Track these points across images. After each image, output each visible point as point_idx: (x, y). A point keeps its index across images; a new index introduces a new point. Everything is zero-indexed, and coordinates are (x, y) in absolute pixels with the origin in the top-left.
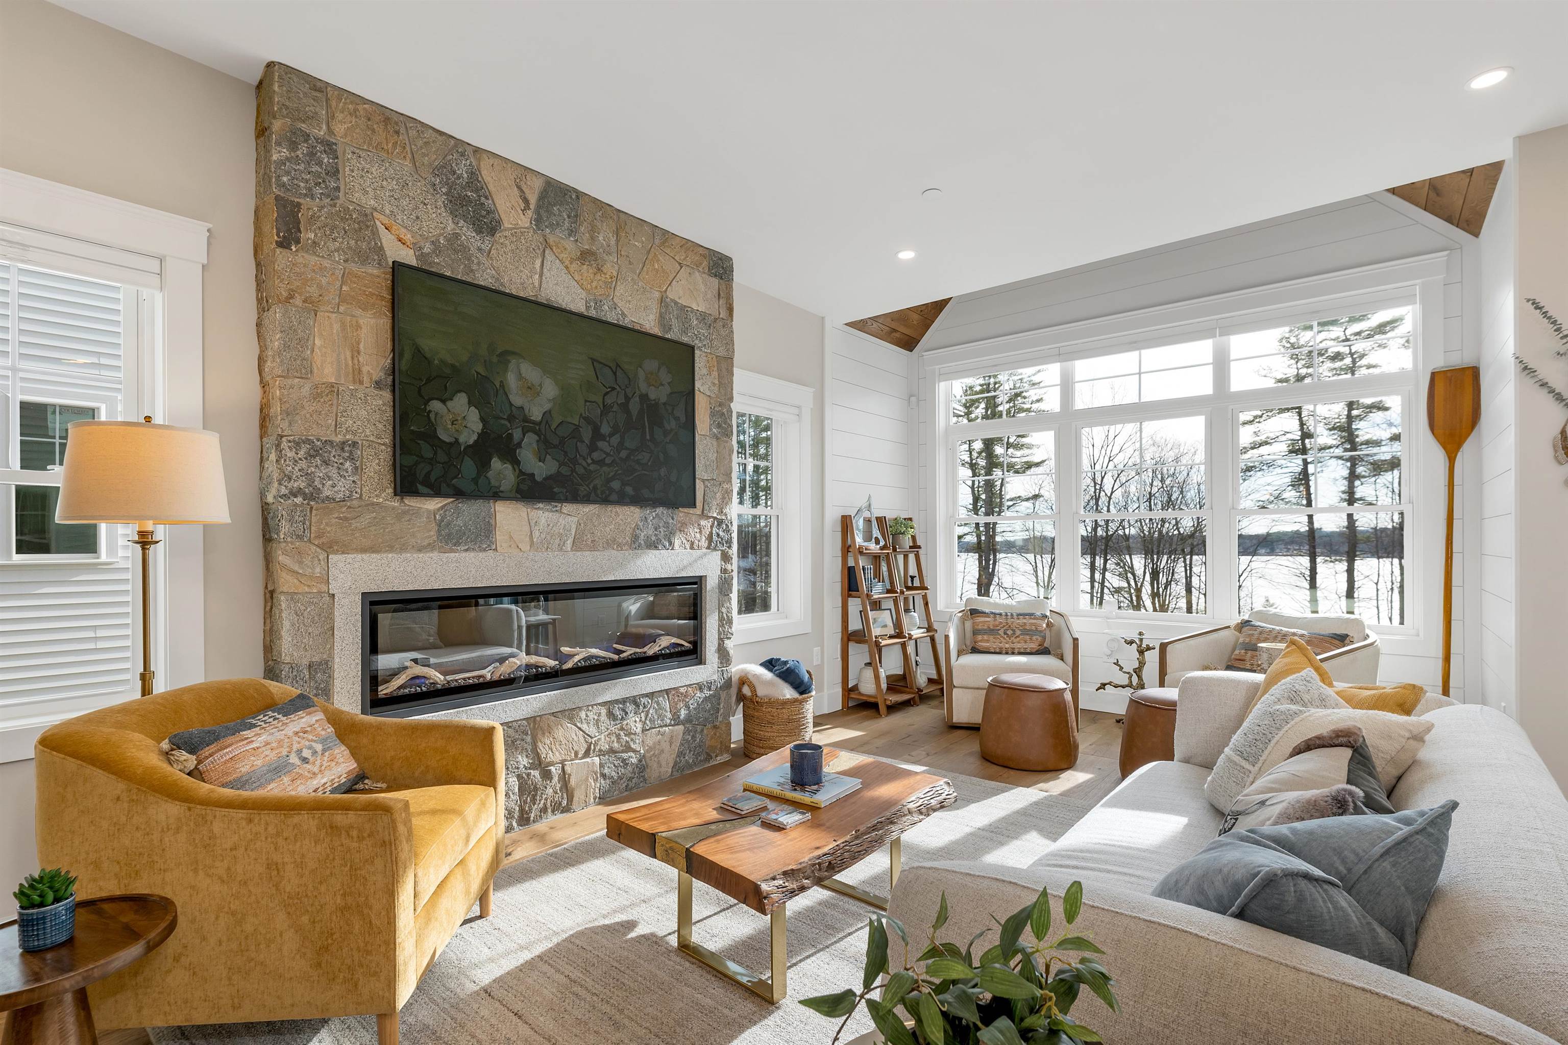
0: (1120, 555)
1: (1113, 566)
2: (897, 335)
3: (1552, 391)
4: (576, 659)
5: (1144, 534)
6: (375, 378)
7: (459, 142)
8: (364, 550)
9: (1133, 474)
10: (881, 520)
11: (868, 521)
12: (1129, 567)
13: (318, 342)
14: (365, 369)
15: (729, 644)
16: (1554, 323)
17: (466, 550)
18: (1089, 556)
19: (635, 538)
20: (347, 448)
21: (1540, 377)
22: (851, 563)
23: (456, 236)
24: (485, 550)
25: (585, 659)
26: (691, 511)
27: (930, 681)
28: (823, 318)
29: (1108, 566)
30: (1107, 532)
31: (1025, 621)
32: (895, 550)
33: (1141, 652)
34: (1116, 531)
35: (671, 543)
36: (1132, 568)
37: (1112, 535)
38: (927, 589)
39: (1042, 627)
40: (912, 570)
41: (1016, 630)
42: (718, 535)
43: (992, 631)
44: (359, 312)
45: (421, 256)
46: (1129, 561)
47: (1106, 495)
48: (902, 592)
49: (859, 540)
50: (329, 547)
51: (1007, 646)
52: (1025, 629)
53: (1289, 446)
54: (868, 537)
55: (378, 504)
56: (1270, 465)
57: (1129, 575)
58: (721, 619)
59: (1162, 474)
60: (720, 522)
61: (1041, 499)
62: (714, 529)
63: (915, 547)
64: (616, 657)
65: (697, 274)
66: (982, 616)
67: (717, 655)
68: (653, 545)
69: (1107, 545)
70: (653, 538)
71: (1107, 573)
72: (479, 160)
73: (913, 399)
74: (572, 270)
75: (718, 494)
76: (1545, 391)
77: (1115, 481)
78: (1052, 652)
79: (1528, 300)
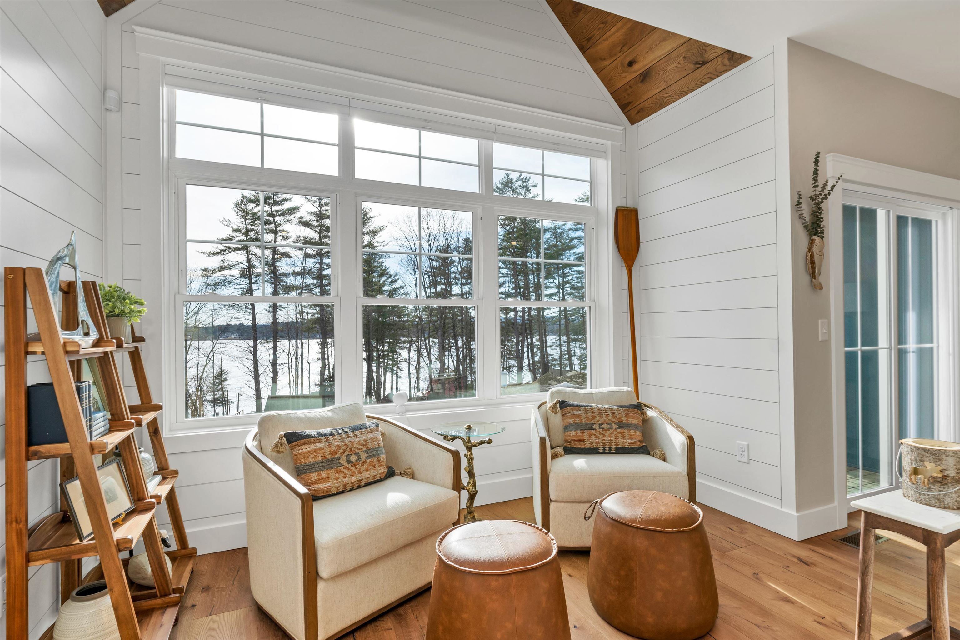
3: (804, 223)
11: (67, 286)
32: (120, 345)
33: (470, 448)
38: (158, 408)
63: (136, 339)
66: (311, 443)
76: (801, 222)
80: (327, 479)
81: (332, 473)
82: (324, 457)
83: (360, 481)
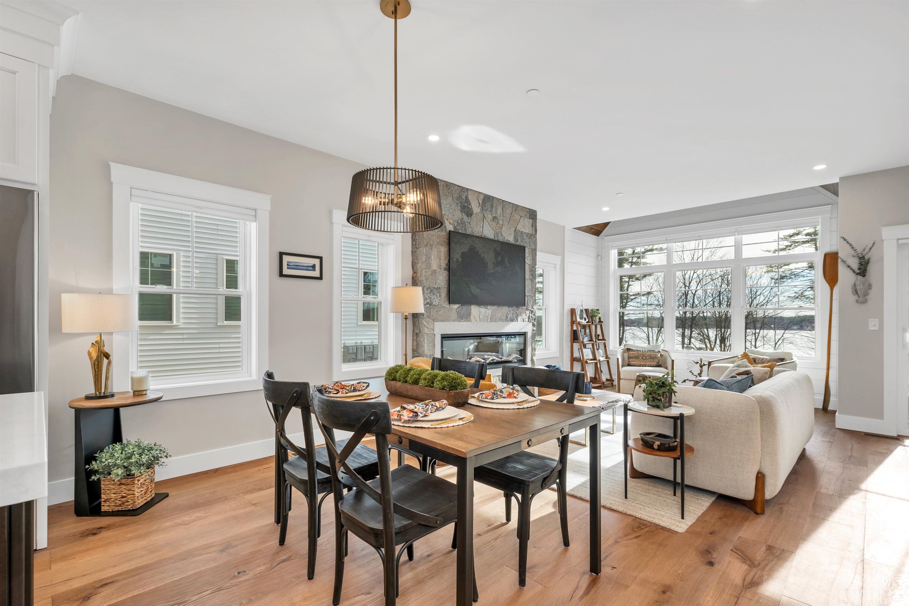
0: (701, 329)
1: (696, 335)
2: (593, 230)
3: (851, 269)
4: (490, 359)
5: (716, 316)
6: (444, 267)
7: (463, 188)
8: (441, 321)
9: (709, 280)
10: (586, 310)
11: (582, 311)
12: (706, 336)
13: (432, 257)
14: (442, 266)
15: (534, 358)
16: (851, 245)
17: (464, 321)
18: (681, 329)
19: (507, 317)
20: (438, 290)
21: (847, 264)
22: (575, 328)
23: (462, 219)
24: (468, 321)
25: (492, 360)
26: (524, 307)
27: (607, 380)
28: (564, 227)
29: (693, 335)
30: (692, 315)
31: (651, 353)
32: (592, 323)
33: (701, 367)
34: (699, 314)
35: (517, 320)
36: (708, 336)
37: (696, 316)
38: (605, 340)
39: (658, 355)
40: (599, 332)
41: (647, 357)
42: (531, 316)
43: (637, 357)
44: (441, 247)
45: (455, 227)
46: (706, 332)
47: (692, 292)
48: (596, 341)
49: (578, 320)
50: (435, 320)
51: (643, 363)
52: (651, 357)
53: (809, 264)
54: (581, 318)
55: (444, 306)
56: (796, 275)
57: (706, 341)
58: (532, 348)
59: (728, 281)
60: (532, 312)
61: (652, 295)
62: (530, 314)
63: (600, 321)
64: (500, 360)
65: (526, 219)
66: (632, 351)
67: (531, 362)
68: (512, 320)
69: (692, 323)
70: (512, 318)
71: (692, 339)
72: (468, 193)
73: (599, 257)
74: (490, 224)
75: (532, 301)
76: (849, 268)
77: (698, 285)
78: (662, 366)
79: (841, 237)
81: (636, 360)
82: (635, 356)
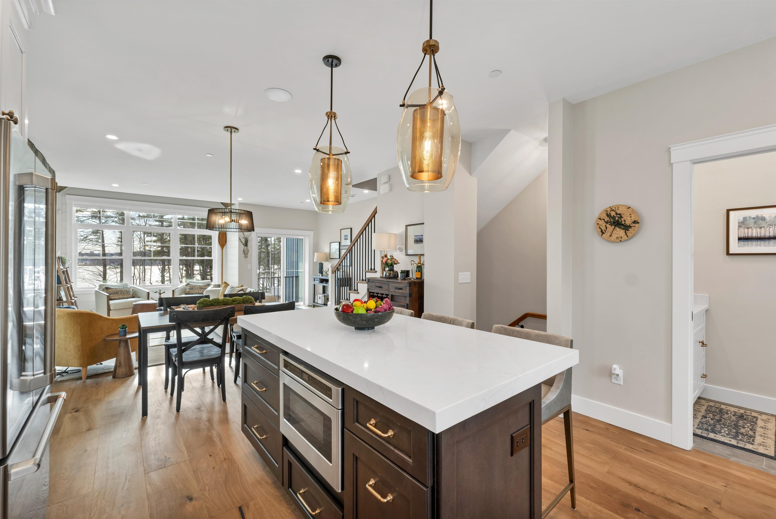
3: (243, 243)
33: (160, 294)
39: (131, 290)
66: (111, 289)
78: (136, 297)
80: (115, 296)
81: (116, 295)
82: (115, 292)
83: (124, 297)
